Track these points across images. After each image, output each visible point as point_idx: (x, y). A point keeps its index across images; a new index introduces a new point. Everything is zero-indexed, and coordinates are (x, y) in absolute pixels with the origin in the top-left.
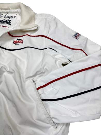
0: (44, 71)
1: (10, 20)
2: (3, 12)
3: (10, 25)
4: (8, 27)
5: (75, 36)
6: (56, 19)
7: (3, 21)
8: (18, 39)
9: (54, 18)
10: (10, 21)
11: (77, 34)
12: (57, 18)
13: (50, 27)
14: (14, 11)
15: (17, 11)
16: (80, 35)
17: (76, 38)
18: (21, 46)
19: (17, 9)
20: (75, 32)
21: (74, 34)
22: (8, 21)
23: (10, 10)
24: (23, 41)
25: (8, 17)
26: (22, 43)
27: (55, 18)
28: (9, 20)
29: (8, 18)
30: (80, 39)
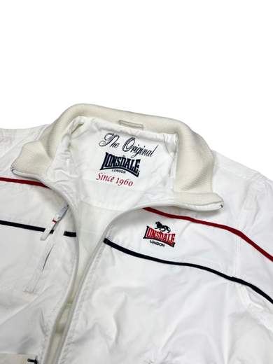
1: (138, 161)
2: (121, 132)
3: (137, 176)
4: (130, 184)
7: (118, 161)
10: (136, 164)
14: (155, 137)
15: (162, 138)
19: (165, 134)
22: (133, 161)
23: (144, 132)
25: (134, 149)
28: (135, 158)
29: (133, 154)
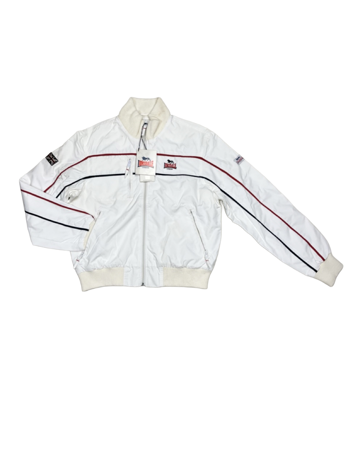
0: (201, 204)
5: (237, 159)
6: (216, 136)
8: (169, 161)
9: (213, 134)
11: (240, 158)
12: (218, 135)
13: (208, 146)
16: (243, 160)
17: (238, 163)
18: (173, 171)
20: (238, 155)
21: (236, 157)
24: (176, 165)
26: (175, 168)
27: (215, 134)
30: (242, 164)
